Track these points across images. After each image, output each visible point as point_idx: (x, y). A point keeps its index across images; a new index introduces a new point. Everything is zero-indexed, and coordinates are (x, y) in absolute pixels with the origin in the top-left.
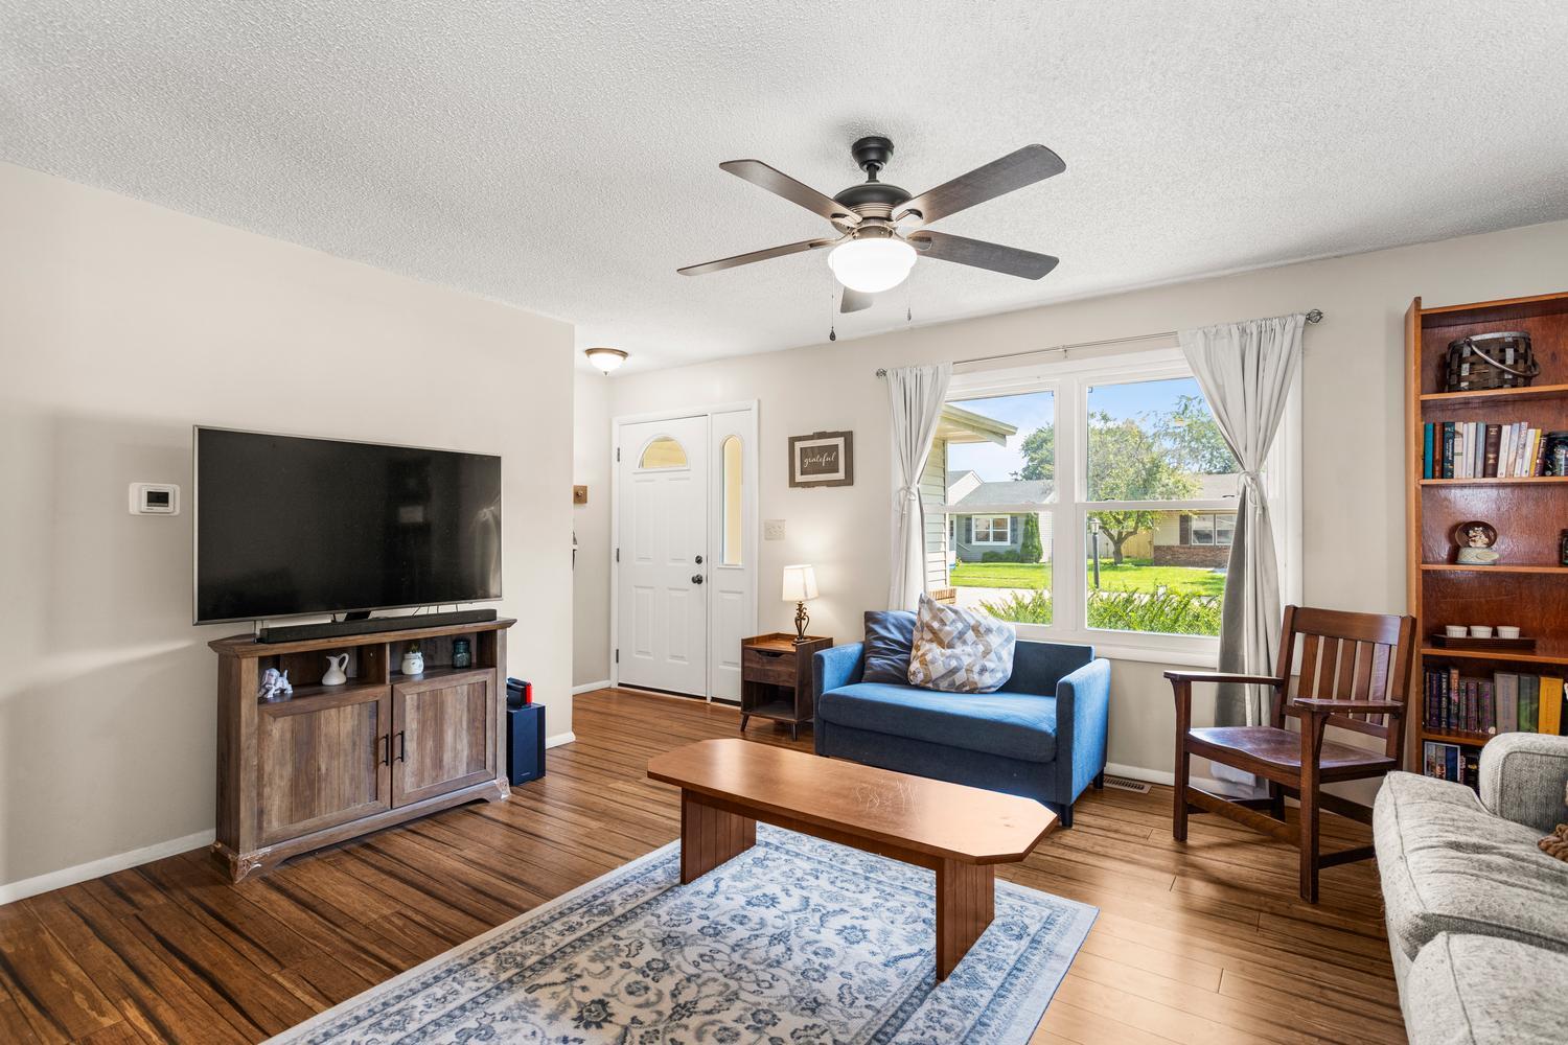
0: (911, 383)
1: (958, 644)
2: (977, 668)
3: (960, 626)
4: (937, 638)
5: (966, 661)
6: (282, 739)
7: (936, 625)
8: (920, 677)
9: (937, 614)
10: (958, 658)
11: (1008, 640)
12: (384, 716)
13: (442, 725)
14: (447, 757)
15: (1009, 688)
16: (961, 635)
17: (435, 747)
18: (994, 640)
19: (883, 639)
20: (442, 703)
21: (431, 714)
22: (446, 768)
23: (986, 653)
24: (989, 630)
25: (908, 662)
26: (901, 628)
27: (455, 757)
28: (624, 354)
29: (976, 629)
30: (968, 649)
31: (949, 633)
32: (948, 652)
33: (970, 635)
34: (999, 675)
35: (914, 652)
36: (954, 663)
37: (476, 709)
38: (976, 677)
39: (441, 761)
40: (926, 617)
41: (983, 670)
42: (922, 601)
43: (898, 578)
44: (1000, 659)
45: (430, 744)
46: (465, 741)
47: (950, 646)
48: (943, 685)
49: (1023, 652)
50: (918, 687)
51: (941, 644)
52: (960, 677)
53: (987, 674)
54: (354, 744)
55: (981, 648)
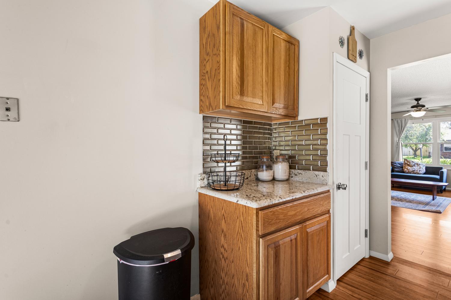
0: (399, 121)
1: (414, 166)
2: (419, 170)
3: (414, 164)
4: (409, 165)
5: (416, 169)
7: (408, 163)
8: (407, 171)
9: (408, 161)
10: (415, 169)
11: (424, 166)
15: (424, 174)
16: (414, 165)
18: (421, 166)
19: (396, 166)
24: (420, 164)
25: (403, 170)
26: (399, 164)
29: (417, 164)
30: (416, 167)
31: (412, 165)
32: (412, 168)
33: (416, 165)
34: (423, 172)
35: (404, 168)
36: (414, 169)
38: (419, 172)
40: (406, 162)
41: (420, 171)
42: (405, 159)
43: (396, 156)
44: (423, 169)
47: (412, 167)
48: (412, 173)
49: (427, 168)
50: (406, 173)
51: (410, 166)
52: (415, 172)
55: (419, 167)
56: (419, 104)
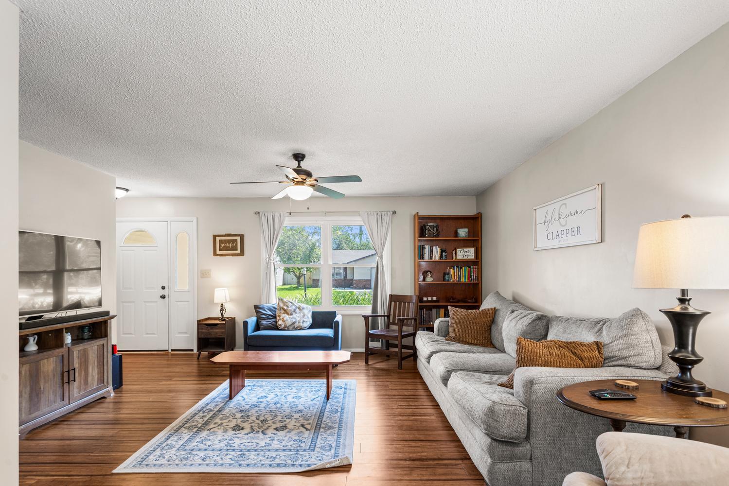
0: (270, 218)
1: (294, 313)
2: (301, 321)
3: (294, 307)
4: (286, 312)
5: (298, 319)
6: (25, 373)
7: (285, 307)
8: (283, 326)
9: (285, 303)
10: (295, 318)
11: (310, 311)
12: (66, 362)
13: (87, 365)
14: (90, 379)
15: (311, 327)
16: (295, 311)
17: (85, 374)
18: (306, 311)
19: (264, 314)
20: (88, 354)
21: (83, 360)
22: (89, 384)
23: (304, 316)
24: (303, 308)
25: (276, 322)
26: (270, 310)
27: (93, 379)
28: (127, 190)
29: (299, 308)
30: (298, 315)
31: (291, 310)
32: (291, 316)
33: (298, 310)
34: (308, 323)
35: (278, 318)
36: (294, 320)
37: (100, 357)
38: (301, 324)
39: (87, 381)
40: (281, 305)
41: (304, 322)
42: (279, 299)
43: (266, 292)
44: (308, 318)
45: (83, 373)
46: (96, 371)
47: (291, 314)
48: (291, 328)
49: (315, 315)
50: (282, 330)
51: (288, 314)
52: (296, 325)
53: (305, 323)
54: (54, 376)
55: (302, 314)
56: (301, 167)
